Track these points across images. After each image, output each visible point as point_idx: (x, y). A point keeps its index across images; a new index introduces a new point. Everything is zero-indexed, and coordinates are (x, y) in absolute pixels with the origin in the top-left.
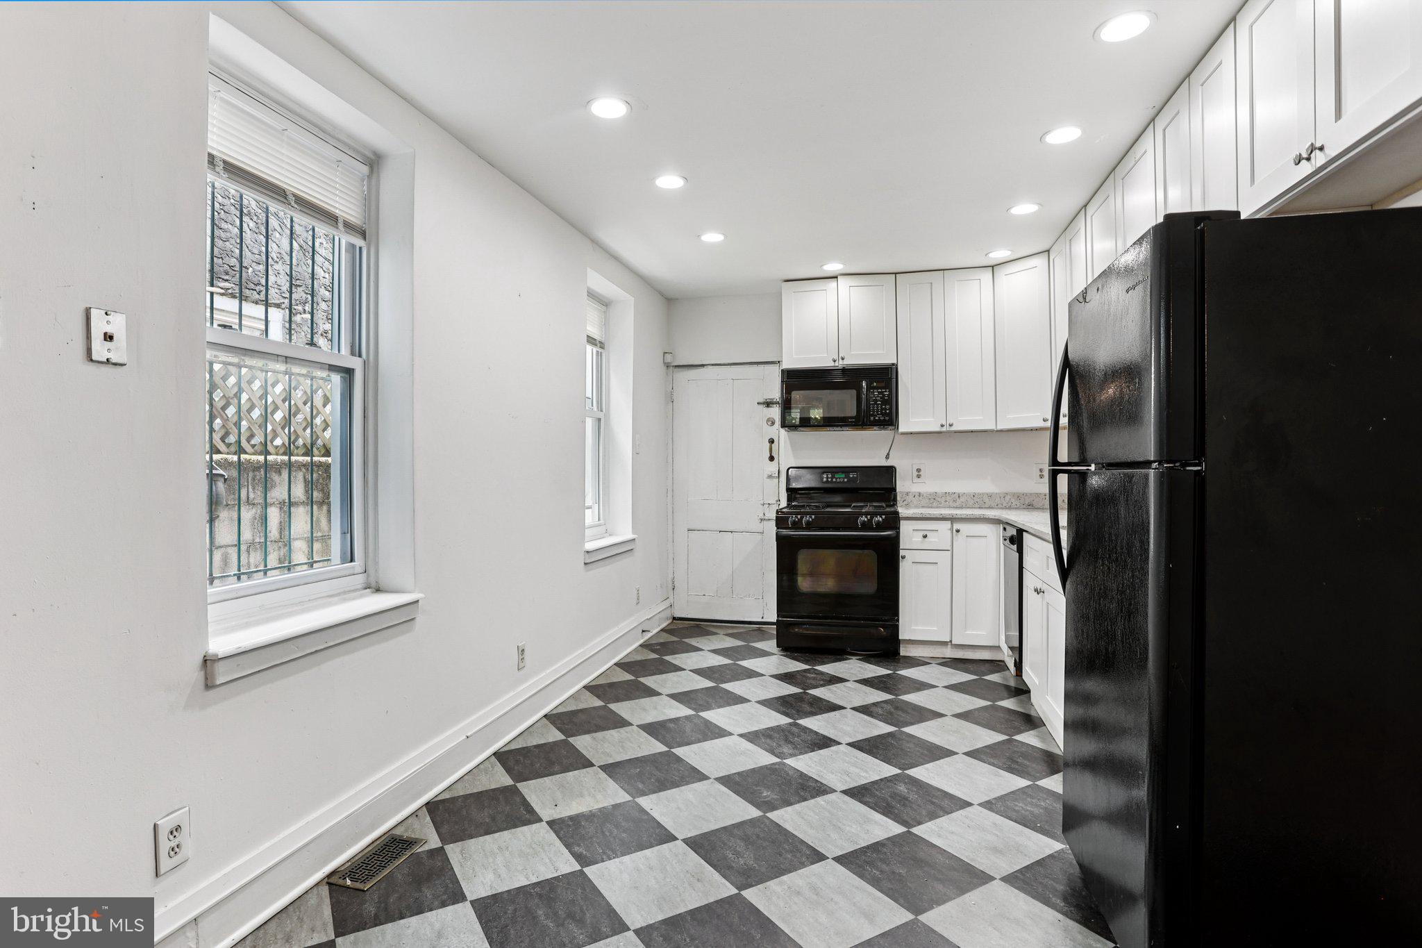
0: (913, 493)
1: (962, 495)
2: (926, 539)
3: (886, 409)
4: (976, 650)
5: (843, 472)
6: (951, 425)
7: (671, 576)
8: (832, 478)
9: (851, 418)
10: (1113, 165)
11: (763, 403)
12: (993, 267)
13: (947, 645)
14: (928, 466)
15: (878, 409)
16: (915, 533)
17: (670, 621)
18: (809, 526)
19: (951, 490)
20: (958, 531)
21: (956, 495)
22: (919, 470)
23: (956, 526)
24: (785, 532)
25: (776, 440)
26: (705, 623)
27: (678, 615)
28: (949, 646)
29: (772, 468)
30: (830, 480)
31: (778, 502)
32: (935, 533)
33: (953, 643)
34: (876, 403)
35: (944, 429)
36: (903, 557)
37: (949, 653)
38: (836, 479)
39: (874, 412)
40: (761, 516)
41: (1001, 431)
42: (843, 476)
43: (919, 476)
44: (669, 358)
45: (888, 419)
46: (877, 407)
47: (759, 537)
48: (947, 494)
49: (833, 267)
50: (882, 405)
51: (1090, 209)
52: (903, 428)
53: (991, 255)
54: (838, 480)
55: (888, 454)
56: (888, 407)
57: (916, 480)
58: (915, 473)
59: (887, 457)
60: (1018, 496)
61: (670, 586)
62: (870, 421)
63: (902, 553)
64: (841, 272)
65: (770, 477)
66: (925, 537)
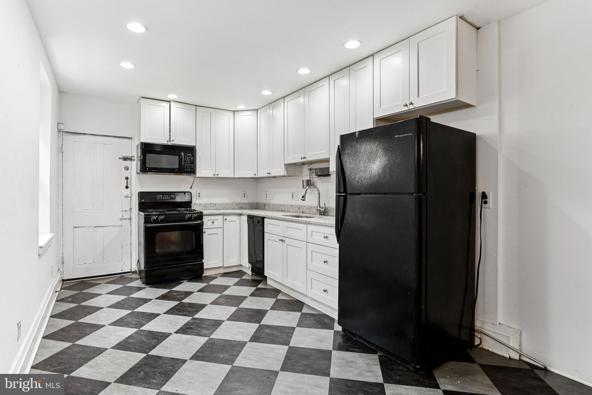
0: (197, 203)
1: (217, 204)
2: (213, 224)
3: (191, 166)
4: (232, 268)
5: (167, 195)
6: (218, 175)
7: (61, 255)
8: (162, 197)
9: (176, 169)
10: (304, 86)
11: (123, 158)
12: (234, 111)
13: (221, 268)
14: (204, 191)
15: (188, 166)
16: (209, 221)
17: (62, 282)
18: (162, 221)
19: (212, 203)
20: (226, 219)
21: (214, 204)
22: (199, 194)
23: (225, 217)
24: (149, 225)
25: (129, 178)
26: (86, 279)
27: (65, 278)
28: (222, 268)
29: (128, 192)
30: (161, 198)
31: (131, 210)
32: (217, 221)
33: (224, 266)
34: (187, 163)
35: (215, 176)
36: (205, 232)
37: (222, 271)
38: (165, 197)
39: (186, 167)
40: (121, 217)
41: (235, 178)
42: (168, 196)
43: (199, 196)
44: (61, 127)
45: (192, 171)
46: (188, 165)
47: (119, 228)
48: (211, 204)
49: (172, 96)
50: (190, 164)
51: (287, 99)
52: (198, 174)
53: (238, 107)
54: (166, 198)
55: (191, 186)
56: (193, 165)
57: (198, 198)
58: (198, 195)
59: (191, 188)
60: (237, 204)
61: (61, 261)
62: (185, 171)
63: (204, 230)
64: (172, 100)
65: (126, 197)
66: (213, 222)
